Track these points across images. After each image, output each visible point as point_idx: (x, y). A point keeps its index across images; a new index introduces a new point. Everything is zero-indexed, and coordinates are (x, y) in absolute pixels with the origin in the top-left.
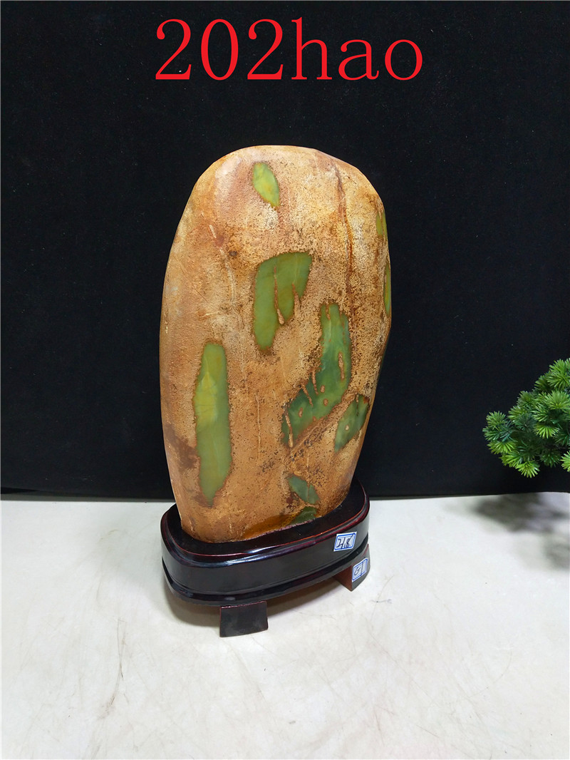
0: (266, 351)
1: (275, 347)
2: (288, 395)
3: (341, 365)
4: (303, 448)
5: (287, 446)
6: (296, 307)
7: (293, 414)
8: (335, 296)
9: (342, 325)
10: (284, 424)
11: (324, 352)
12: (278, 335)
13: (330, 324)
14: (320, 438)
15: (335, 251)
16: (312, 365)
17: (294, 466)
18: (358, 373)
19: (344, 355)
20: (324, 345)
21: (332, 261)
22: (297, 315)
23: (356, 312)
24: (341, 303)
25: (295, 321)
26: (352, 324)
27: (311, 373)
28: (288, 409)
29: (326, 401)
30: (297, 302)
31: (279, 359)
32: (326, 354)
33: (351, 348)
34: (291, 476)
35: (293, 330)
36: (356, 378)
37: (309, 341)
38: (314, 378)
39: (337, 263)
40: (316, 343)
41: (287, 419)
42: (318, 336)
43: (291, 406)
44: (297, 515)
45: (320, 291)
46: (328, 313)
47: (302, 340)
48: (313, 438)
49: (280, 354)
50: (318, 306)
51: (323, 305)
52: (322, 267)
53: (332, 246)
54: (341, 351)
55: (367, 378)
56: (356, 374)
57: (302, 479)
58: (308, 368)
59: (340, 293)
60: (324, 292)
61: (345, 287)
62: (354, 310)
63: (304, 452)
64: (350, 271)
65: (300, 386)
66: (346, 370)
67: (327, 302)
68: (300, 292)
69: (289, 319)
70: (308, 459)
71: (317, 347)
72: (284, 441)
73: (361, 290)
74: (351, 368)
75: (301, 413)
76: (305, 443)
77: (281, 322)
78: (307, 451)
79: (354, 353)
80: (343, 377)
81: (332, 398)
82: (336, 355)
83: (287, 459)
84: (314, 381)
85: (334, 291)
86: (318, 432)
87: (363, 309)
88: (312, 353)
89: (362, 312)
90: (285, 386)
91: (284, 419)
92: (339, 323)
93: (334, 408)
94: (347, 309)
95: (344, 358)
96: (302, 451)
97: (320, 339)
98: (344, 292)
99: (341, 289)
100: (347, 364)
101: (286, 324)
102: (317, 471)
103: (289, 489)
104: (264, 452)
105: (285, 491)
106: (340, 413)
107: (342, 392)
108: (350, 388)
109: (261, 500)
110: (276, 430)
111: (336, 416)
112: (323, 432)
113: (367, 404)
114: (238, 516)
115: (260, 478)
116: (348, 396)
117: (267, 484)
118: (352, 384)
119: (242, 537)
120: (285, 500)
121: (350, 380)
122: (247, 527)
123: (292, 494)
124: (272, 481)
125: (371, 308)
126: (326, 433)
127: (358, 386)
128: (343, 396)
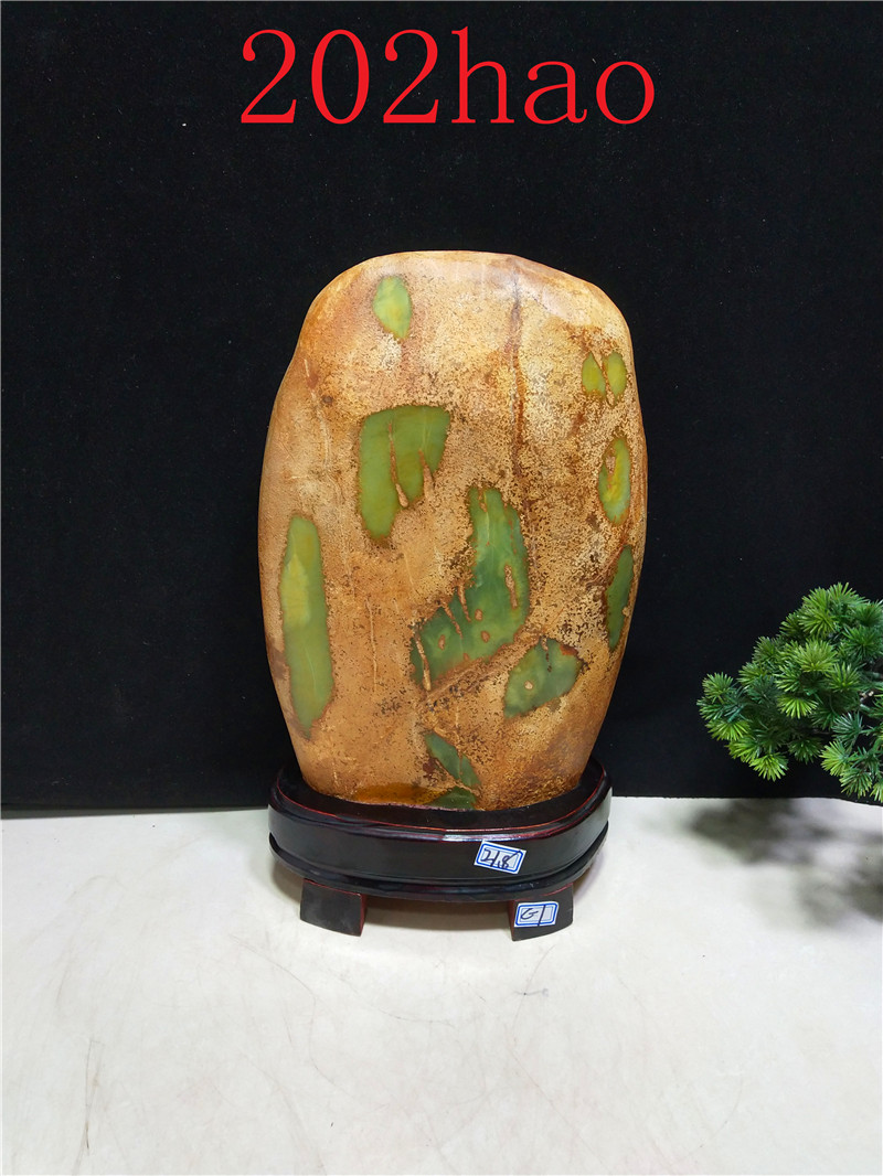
0: (381, 542)
1: (395, 538)
2: (419, 611)
3: (510, 584)
4: (449, 696)
5: (422, 687)
6: (427, 485)
7: (430, 641)
8: (494, 478)
9: (510, 524)
10: (414, 654)
11: (479, 559)
12: (399, 521)
13: (487, 519)
14: (477, 688)
15: (492, 410)
16: (458, 575)
17: (433, 718)
18: (543, 604)
19: (515, 570)
20: (477, 549)
21: (486, 423)
22: (429, 496)
23: (533, 506)
24: (505, 489)
25: (426, 507)
26: (527, 524)
27: (457, 588)
28: (419, 633)
29: (485, 635)
30: (428, 478)
31: (401, 556)
32: (483, 566)
33: (527, 562)
34: (428, 734)
35: (423, 518)
36: (538, 610)
37: (452, 539)
38: (462, 596)
39: (495, 428)
40: (462, 544)
41: (419, 646)
42: (467, 533)
43: (422, 628)
44: (441, 794)
45: (466, 467)
46: (482, 501)
47: (439, 535)
48: (465, 686)
49: (401, 549)
50: (463, 488)
51: (471, 489)
52: (467, 431)
53: (486, 402)
54: (509, 563)
55: (564, 615)
56: (538, 603)
57: (447, 742)
58: (451, 578)
59: (502, 474)
60: (474, 469)
61: (510, 465)
62: (529, 504)
63: (450, 704)
64: (519, 443)
65: (439, 602)
66: (519, 594)
67: (480, 485)
68: (433, 464)
69: (415, 502)
70: (457, 715)
71: (465, 549)
72: (416, 678)
73: (540, 474)
74: (528, 592)
75: (442, 643)
76: (451, 689)
77: (403, 502)
78: (455, 702)
79: (533, 570)
80: (515, 604)
81: (498, 632)
82: (501, 566)
83: (422, 705)
84: (463, 601)
85: (491, 469)
86: (472, 680)
87: (547, 505)
88: (457, 557)
89: (546, 509)
90: (414, 598)
91: (413, 644)
92: (503, 519)
93: (502, 649)
94: (516, 500)
95: (515, 574)
96: (446, 700)
97: (468, 540)
98: (509, 473)
99: (503, 468)
100: (520, 586)
101: (411, 507)
102: (474, 738)
103: (427, 752)
104: (383, 685)
105: (421, 752)
106: (512, 659)
107: (514, 627)
108: (529, 624)
109: (381, 754)
110: (401, 657)
111: (505, 662)
112: (481, 681)
113: (572, 658)
114: (346, 764)
115: (378, 722)
116: (526, 635)
117: (390, 732)
118: (533, 619)
119: (353, 797)
120: (421, 766)
121: (529, 611)
122: (360, 784)
123: (432, 760)
124: (398, 730)
125: (562, 504)
126: (488, 684)
127: (543, 623)
128: (517, 634)
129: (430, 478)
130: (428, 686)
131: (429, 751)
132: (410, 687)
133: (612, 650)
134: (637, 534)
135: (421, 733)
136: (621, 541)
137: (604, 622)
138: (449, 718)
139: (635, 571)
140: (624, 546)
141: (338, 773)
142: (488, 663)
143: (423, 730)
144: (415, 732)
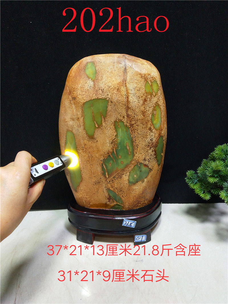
0: (91, 137)
1: (95, 136)
2: (103, 156)
3: (128, 148)
4: (113, 179)
5: (106, 177)
6: (103, 121)
7: (107, 164)
8: (122, 118)
9: (127, 131)
10: (103, 168)
11: (119, 141)
12: (96, 131)
13: (120, 130)
14: (121, 177)
15: (119, 99)
16: (113, 146)
17: (109, 185)
18: (138, 153)
19: (129, 144)
20: (118, 138)
21: (118, 103)
22: (104, 124)
23: (133, 126)
24: (125, 121)
25: (103, 127)
26: (132, 131)
27: (113, 149)
28: (104, 162)
29: (122, 162)
30: (103, 119)
31: (97, 141)
32: (120, 143)
33: (132, 142)
34: (108, 190)
35: (102, 130)
36: (136, 155)
37: (111, 136)
38: (115, 152)
39: (121, 104)
40: (114, 137)
41: (104, 166)
42: (115, 134)
43: (105, 161)
44: (113, 206)
45: (113, 116)
46: (119, 125)
47: (107, 135)
48: (118, 176)
49: (97, 139)
50: (113, 122)
51: (115, 122)
52: (113, 105)
53: (118, 97)
54: (127, 142)
55: (144, 156)
56: (136, 153)
57: (113, 192)
58: (112, 147)
59: (124, 117)
60: (116, 116)
61: (126, 114)
62: (132, 125)
63: (113, 181)
64: (128, 108)
65: (109, 154)
66: (131, 151)
67: (118, 120)
68: (104, 115)
69: (100, 126)
70: (116, 184)
71: (115, 139)
72: (104, 174)
73: (134, 117)
74: (133, 150)
75: (110, 165)
76: (114, 177)
78: (115, 181)
79: (134, 144)
80: (130, 153)
81: (125, 161)
82: (125, 143)
83: (106, 182)
84: (115, 153)
85: (121, 116)
86: (119, 175)
87: (137, 125)
88: (113, 141)
89: (136, 126)
90: (102, 153)
91: (102, 165)
92: (125, 130)
93: (127, 166)
94: (128, 124)
95: (129, 145)
96: (112, 180)
97: (115, 136)
98: (126, 117)
99: (124, 115)
100: (131, 148)
101: (99, 127)
102: (121, 190)
103: (108, 195)
104: (95, 177)
105: (107, 195)
106: (130, 169)
107: (130, 160)
108: (134, 159)
109: (96, 195)
110: (99, 169)
111: (128, 170)
112: (122, 175)
113: (147, 168)
114: (87, 198)
115: (94, 187)
116: (133, 162)
117: (98, 189)
118: (135, 158)
119: (89, 207)
120: (107, 198)
121: (134, 155)
122: (91, 204)
123: (110, 197)
124: (100, 189)
125: (141, 125)
126: (124, 176)
127: (138, 159)
128: (131, 162)
129: (104, 119)
130: (107, 177)
131: (109, 194)
132: (102, 177)
133: (159, 165)
134: (164, 132)
135: (106, 189)
136: (159, 135)
137: (156, 158)
138: (114, 185)
139: (164, 143)
140: (160, 136)
141: (85, 201)
142: (123, 170)
143: (107, 189)
144: (105, 189)
